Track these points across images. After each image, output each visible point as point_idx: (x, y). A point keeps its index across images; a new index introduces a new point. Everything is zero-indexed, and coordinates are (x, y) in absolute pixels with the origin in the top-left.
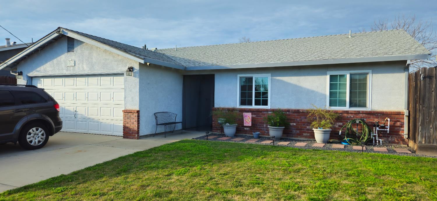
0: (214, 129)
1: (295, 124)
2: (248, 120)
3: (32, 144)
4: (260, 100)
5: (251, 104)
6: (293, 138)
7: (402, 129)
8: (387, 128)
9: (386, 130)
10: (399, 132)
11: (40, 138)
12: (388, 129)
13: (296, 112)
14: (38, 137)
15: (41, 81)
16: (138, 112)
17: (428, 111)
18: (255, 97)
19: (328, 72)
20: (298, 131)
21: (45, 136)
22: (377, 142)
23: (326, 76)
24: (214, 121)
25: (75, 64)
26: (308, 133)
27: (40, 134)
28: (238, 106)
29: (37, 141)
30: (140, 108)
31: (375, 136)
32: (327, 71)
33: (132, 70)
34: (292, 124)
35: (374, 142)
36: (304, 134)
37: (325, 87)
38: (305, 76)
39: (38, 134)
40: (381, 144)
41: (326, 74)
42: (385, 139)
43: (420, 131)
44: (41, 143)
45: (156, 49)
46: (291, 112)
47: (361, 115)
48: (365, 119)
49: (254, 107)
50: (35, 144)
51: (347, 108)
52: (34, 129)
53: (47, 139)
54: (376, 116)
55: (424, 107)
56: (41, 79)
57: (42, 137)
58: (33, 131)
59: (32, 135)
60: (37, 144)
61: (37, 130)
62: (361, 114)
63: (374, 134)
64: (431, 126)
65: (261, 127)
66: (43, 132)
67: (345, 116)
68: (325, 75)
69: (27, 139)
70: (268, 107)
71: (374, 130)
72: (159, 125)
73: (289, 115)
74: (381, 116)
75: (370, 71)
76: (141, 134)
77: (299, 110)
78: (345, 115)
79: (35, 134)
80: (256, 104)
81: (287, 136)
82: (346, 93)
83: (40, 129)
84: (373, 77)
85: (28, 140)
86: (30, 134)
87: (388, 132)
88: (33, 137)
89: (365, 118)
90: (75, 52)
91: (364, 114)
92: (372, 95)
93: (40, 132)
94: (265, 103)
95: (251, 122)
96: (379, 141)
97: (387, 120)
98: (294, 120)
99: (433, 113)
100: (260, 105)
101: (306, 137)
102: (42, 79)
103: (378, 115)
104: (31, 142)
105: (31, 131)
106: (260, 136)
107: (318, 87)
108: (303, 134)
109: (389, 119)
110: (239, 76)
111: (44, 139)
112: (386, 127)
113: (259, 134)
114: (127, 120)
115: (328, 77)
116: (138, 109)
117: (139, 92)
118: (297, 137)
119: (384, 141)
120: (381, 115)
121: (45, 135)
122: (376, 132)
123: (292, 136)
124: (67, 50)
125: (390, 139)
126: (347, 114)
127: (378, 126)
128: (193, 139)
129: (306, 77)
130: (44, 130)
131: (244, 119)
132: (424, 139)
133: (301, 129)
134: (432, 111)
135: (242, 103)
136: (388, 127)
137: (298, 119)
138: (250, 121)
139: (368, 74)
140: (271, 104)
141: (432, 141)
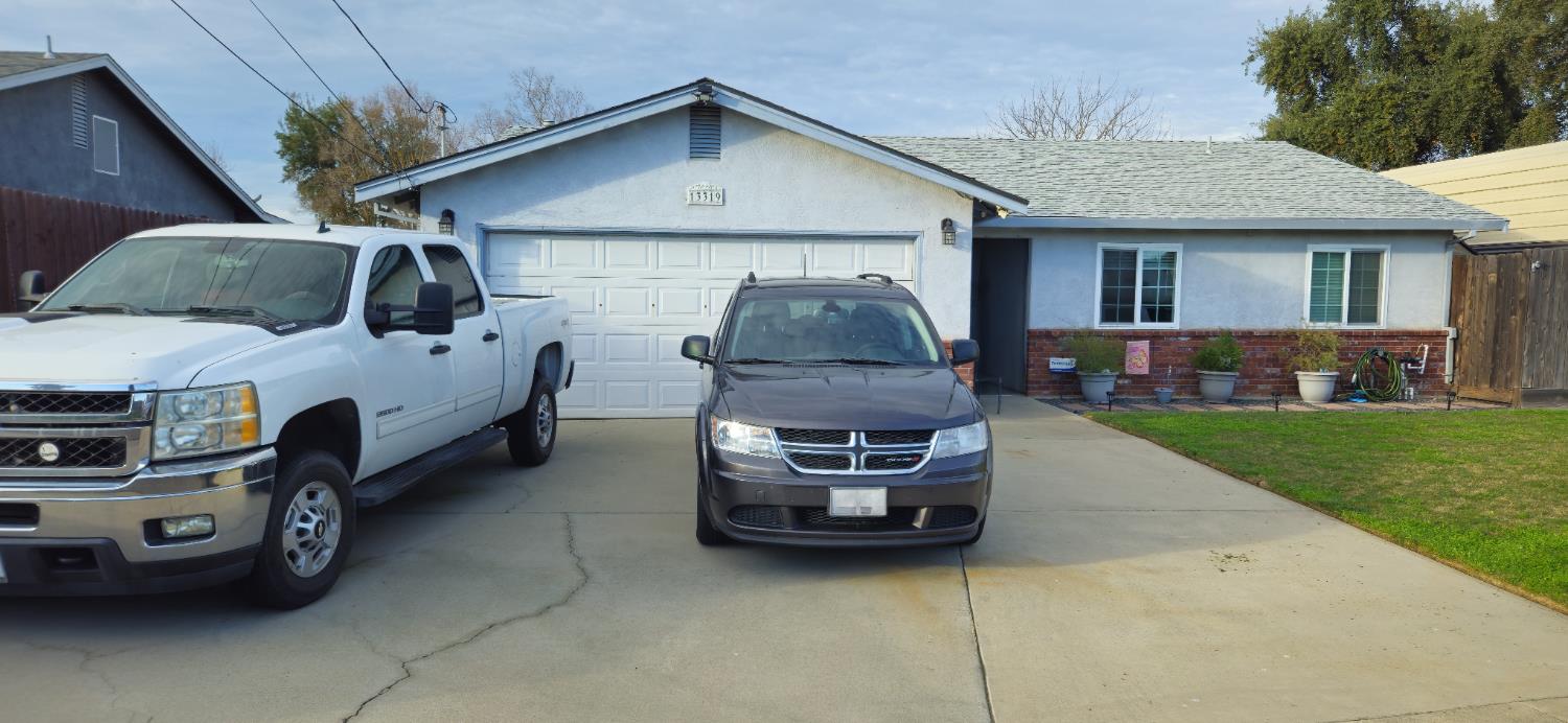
0: (1034, 388)
2: (1139, 359)
4: (1155, 308)
5: (1131, 320)
7: (1441, 364)
8: (1420, 365)
9: (1419, 368)
10: (1435, 370)
12: (1423, 367)
13: (1243, 337)
15: (539, 246)
18: (1143, 302)
19: (1309, 246)
20: (1247, 381)
23: (1304, 254)
24: (1033, 366)
25: (724, 200)
26: (1268, 383)
28: (1100, 324)
36: (1261, 387)
37: (1303, 280)
40: (1410, 397)
41: (1305, 250)
42: (1416, 387)
49: (1138, 325)
51: (1343, 325)
54: (1399, 340)
56: (537, 241)
65: (1161, 377)
68: (1303, 252)
70: (1175, 325)
74: (1406, 339)
75: (1387, 247)
77: (1253, 332)
78: (1343, 339)
80: (1143, 320)
82: (1341, 293)
84: (1392, 259)
87: (1422, 372)
90: (722, 160)
91: (1374, 336)
92: (1390, 298)
94: (1166, 315)
95: (1147, 365)
96: (1408, 392)
97: (1423, 349)
100: (1155, 321)
101: (1263, 392)
102: (544, 242)
103: (1402, 339)
107: (1287, 277)
108: (1257, 387)
109: (1427, 346)
110: (1101, 245)
112: (1420, 362)
115: (1309, 257)
119: (1415, 391)
120: (1408, 337)
122: (1403, 374)
124: (687, 151)
125: (1420, 387)
129: (1264, 255)
133: (1253, 376)
135: (1107, 316)
136: (1424, 361)
138: (1144, 361)
139: (1383, 252)
140: (1181, 318)
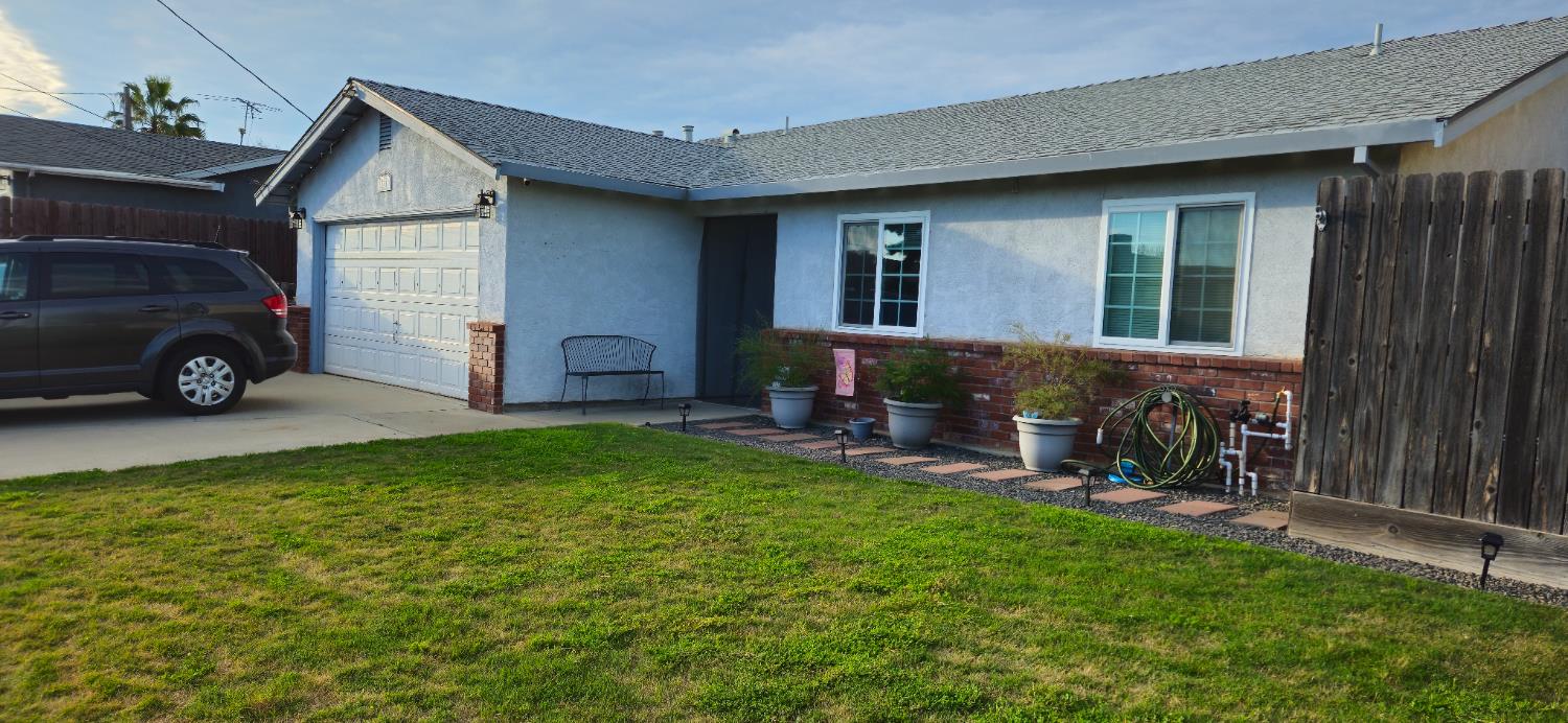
1: (987, 397)
2: (846, 375)
3: (192, 400)
4: (897, 304)
5: (869, 321)
6: (981, 450)
8: (1282, 431)
9: (1276, 436)
11: (217, 385)
12: (1287, 435)
13: (992, 353)
14: (214, 384)
16: (499, 330)
17: (1335, 360)
18: (883, 297)
19: (1106, 203)
20: (996, 425)
21: (233, 382)
22: (1241, 481)
23: (1097, 217)
25: (392, 186)
27: (218, 375)
28: (835, 326)
29: (208, 393)
30: (507, 318)
31: (1234, 459)
32: (1104, 198)
33: (491, 200)
34: (979, 396)
35: (1229, 481)
36: (1012, 434)
37: (1093, 264)
38: (1032, 217)
39: (212, 376)
40: (1254, 493)
41: (1100, 211)
42: (1279, 475)
43: (1305, 441)
44: (222, 400)
45: (736, 131)
46: (978, 353)
47: (1201, 372)
48: (1213, 391)
49: (877, 329)
50: (203, 401)
51: (1159, 344)
52: (201, 360)
53: (239, 389)
54: (1254, 378)
55: (1323, 342)
56: (341, 230)
57: (225, 383)
58: (198, 366)
59: (194, 376)
60: (208, 401)
61: (210, 363)
62: (1201, 367)
63: (1232, 451)
64: (1344, 424)
66: (227, 369)
67: (1145, 375)
68: (1097, 215)
69: (180, 384)
70: (915, 332)
71: (1232, 433)
72: (576, 374)
73: (971, 363)
74: (1269, 379)
75: (1248, 197)
76: (509, 397)
77: (1000, 347)
78: (1147, 369)
79: (204, 375)
80: (883, 321)
81: (964, 440)
82: (1160, 285)
83: (219, 362)
84: (1258, 219)
85: (184, 389)
86: (189, 372)
87: (1286, 446)
88: (199, 381)
89: (1213, 386)
90: (392, 149)
91: (1211, 371)
92: (1252, 295)
93: (220, 369)
94: (909, 319)
95: (853, 383)
96: (1248, 480)
97: (1283, 399)
98: (986, 382)
99: (1355, 366)
100: (894, 323)
103: (1259, 377)
104: (192, 393)
105: (191, 364)
106: (875, 431)
107: (1070, 260)
108: (1009, 436)
109: (1288, 393)
110: (841, 219)
111: (231, 390)
112: (1279, 424)
113: (871, 425)
114: (478, 355)
116: (500, 321)
117: (507, 266)
118: (992, 445)
119: (1277, 483)
120: (1273, 375)
121: (233, 378)
122: (1244, 444)
123: (978, 442)
124: (378, 144)
126: (1153, 367)
127: (1246, 418)
128: (648, 424)
129: (1038, 222)
130: (230, 365)
131: (838, 372)
132: (1314, 477)
134: (1352, 361)
135: (847, 315)
136: (1287, 425)
137: (998, 380)
138: (850, 377)
139: (1238, 207)
140: (926, 322)
141: (1344, 487)
